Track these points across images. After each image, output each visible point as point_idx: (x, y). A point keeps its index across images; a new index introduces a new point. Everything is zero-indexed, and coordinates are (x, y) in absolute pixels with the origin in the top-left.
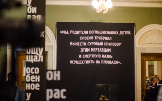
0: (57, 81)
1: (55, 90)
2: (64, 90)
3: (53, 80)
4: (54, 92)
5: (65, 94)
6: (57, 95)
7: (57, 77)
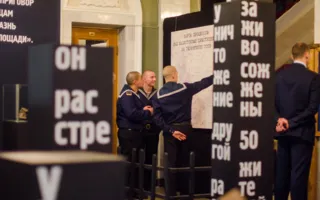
0: (78, 71)
1: (75, 93)
2: (93, 94)
3: (70, 69)
4: (72, 98)
5: (95, 102)
6: (78, 105)
7: (78, 63)
